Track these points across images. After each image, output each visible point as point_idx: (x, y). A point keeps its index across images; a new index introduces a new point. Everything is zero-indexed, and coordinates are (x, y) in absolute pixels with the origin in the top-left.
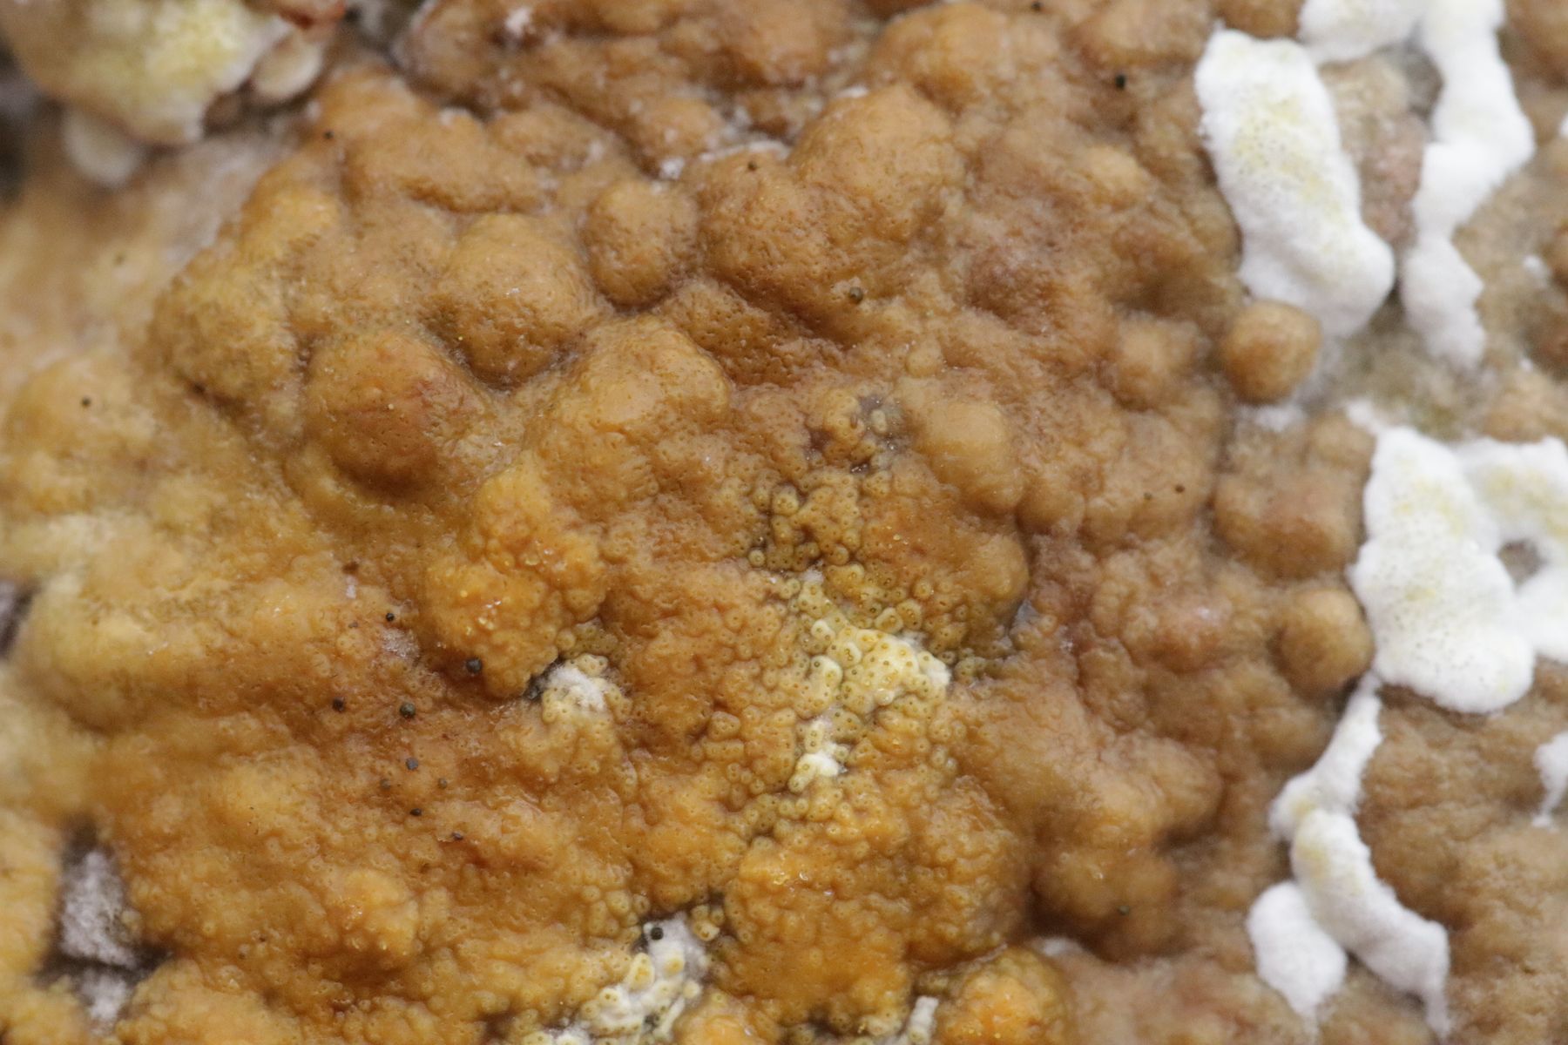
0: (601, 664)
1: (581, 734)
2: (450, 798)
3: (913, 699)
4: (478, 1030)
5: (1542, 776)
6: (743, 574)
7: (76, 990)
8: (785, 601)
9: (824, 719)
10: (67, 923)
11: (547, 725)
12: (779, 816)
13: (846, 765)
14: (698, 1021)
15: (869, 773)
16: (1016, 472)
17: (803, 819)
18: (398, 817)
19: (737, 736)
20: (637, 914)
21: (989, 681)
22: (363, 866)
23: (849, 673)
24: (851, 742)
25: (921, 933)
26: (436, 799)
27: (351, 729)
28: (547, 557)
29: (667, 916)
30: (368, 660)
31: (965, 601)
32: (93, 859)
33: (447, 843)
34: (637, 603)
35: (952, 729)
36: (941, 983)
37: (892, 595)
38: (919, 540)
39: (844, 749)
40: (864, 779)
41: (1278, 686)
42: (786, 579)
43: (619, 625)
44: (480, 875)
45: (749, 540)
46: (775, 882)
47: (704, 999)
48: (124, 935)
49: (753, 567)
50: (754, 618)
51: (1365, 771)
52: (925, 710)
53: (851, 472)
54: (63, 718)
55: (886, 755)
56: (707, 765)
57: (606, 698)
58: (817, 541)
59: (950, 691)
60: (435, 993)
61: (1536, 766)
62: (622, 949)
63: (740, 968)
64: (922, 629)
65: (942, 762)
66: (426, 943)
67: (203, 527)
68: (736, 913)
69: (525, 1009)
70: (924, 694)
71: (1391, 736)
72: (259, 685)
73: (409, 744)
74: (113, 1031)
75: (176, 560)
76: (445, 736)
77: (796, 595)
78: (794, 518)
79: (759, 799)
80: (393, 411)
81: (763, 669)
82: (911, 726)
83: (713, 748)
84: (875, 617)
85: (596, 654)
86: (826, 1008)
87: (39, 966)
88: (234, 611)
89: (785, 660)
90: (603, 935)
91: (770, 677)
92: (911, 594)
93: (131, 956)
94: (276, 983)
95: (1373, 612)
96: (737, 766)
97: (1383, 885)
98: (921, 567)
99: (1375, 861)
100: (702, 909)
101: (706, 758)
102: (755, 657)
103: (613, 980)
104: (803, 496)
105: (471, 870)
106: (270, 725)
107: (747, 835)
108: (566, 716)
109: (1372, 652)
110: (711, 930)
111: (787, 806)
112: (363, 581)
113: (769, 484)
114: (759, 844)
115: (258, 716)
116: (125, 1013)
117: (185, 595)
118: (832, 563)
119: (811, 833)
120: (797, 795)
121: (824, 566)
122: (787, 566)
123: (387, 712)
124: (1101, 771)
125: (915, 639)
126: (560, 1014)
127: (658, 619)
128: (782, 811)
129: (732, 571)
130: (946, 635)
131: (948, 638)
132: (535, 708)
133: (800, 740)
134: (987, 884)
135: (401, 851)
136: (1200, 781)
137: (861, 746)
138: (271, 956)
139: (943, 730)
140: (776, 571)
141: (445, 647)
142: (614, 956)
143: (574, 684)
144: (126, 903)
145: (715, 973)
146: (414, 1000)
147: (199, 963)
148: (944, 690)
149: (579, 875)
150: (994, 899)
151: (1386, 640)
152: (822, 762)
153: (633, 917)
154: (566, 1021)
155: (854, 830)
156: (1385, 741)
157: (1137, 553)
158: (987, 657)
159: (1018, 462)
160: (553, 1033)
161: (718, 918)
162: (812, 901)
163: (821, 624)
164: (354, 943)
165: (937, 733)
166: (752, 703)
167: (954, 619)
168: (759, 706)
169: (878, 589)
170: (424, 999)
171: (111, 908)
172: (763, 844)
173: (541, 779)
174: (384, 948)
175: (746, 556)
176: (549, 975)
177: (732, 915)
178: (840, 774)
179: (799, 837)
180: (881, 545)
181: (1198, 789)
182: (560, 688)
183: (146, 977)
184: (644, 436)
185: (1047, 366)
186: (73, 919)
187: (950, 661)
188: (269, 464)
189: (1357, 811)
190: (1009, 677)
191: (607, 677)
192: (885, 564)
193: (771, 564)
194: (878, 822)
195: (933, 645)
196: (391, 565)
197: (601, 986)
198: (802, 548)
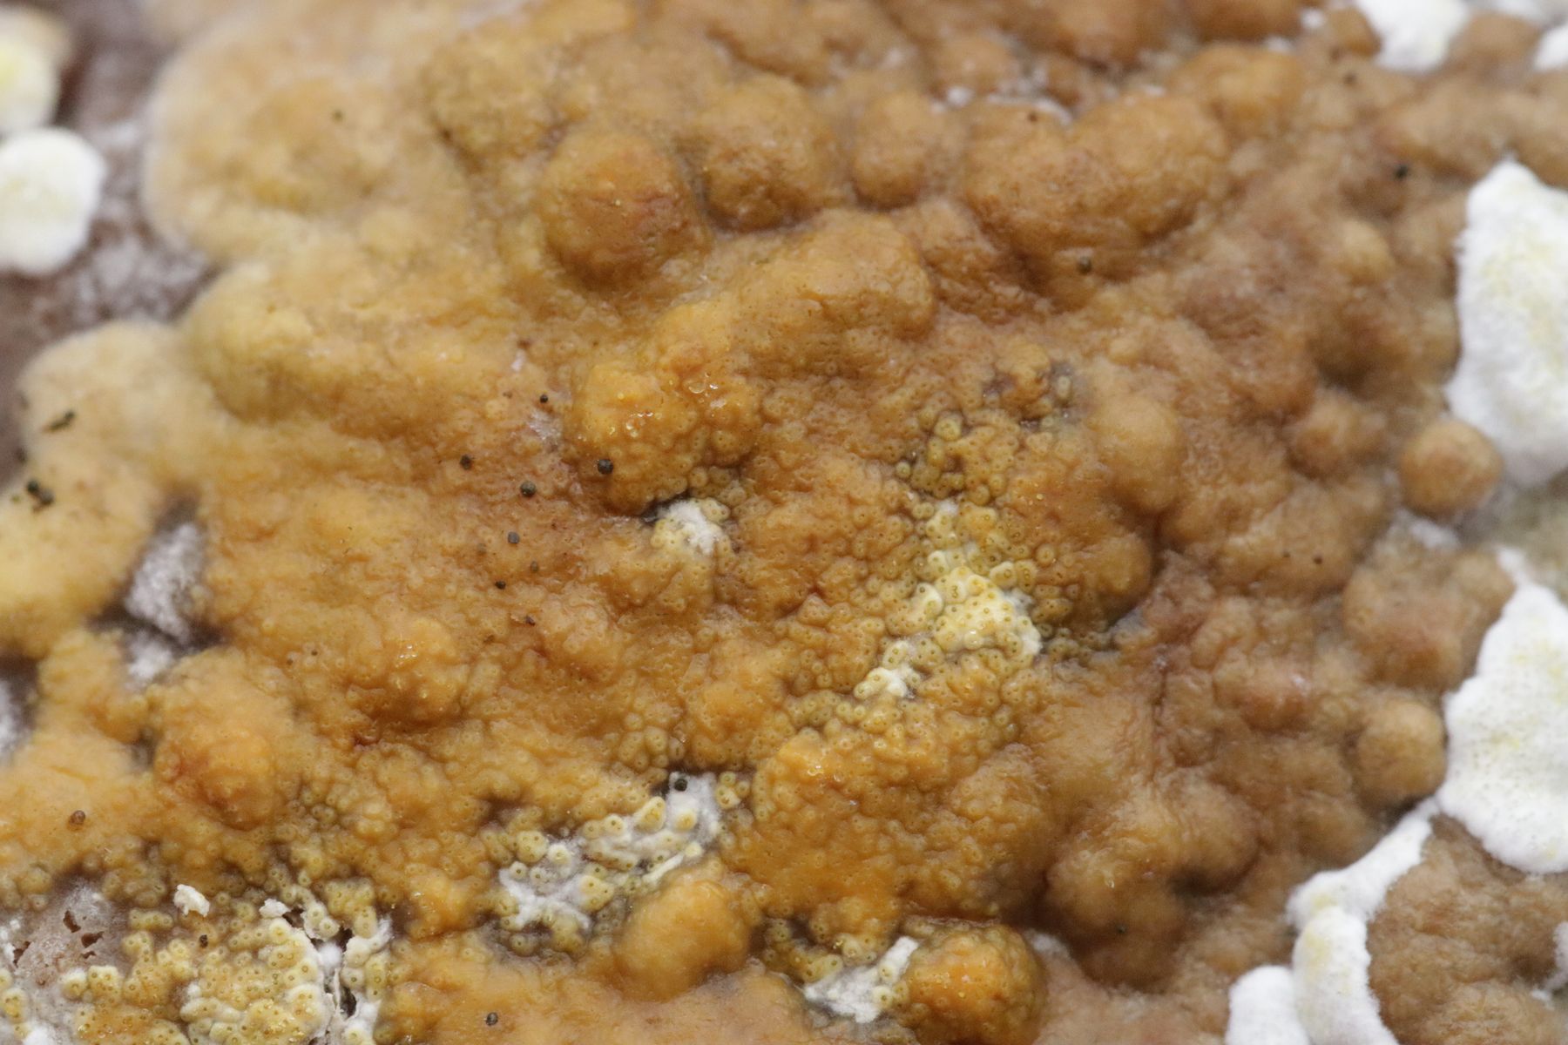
0: (723, 513)
1: (678, 568)
2: (537, 583)
3: (999, 653)
4: (481, 809)
5: (1557, 951)
6: (884, 479)
7: (123, 645)
8: (914, 520)
9: (910, 642)
10: (139, 580)
11: (650, 550)
12: (834, 715)
13: (914, 692)
14: (688, 878)
15: (932, 706)
16: (1172, 480)
17: (856, 725)
18: (482, 584)
19: (822, 625)
20: (669, 758)
21: (1074, 664)
22: (433, 617)
23: (949, 609)
24: (925, 672)
25: (924, 873)
26: (523, 580)
27: (468, 489)
28: (710, 391)
29: (697, 772)
30: (509, 431)
31: (1080, 582)
32: (186, 532)
33: (518, 624)
34: (774, 466)
35: (1024, 696)
36: (926, 930)
37: (1016, 550)
38: (1060, 507)
39: (917, 676)
40: (926, 710)
41: (1342, 777)
42: (923, 501)
43: (751, 481)
44: (537, 664)
45: (902, 450)
46: (809, 772)
47: (703, 861)
48: (187, 608)
49: (896, 476)
50: (880, 522)
51: (1394, 884)
52: (1006, 669)
53: (1019, 424)
54: (207, 392)
55: (955, 696)
56: (785, 643)
57: (716, 544)
58: (965, 474)
59: (1035, 661)
60: (455, 759)
61: (1555, 939)
62: (644, 785)
63: (746, 842)
64: (1031, 594)
65: (1005, 722)
66: (463, 709)
67: (403, 261)
68: (762, 789)
69: (532, 805)
70: (1010, 653)
71: (1429, 860)
72: (399, 418)
73: (518, 520)
74: (143, 691)
75: (368, 282)
76: (554, 526)
77: (925, 519)
78: (951, 445)
79: (822, 693)
80: (617, 207)
81: (870, 573)
82: (989, 677)
83: (794, 626)
84: (993, 566)
85: (721, 502)
86: (810, 912)
87: (98, 612)
88: (401, 344)
89: (893, 572)
90: (630, 765)
91: (873, 583)
92: (1033, 555)
93: (187, 630)
94: (312, 697)
95: (1456, 742)
96: (813, 653)
97: (1371, 995)
98: (1052, 533)
99: (1371, 970)
100: (730, 776)
101: (786, 636)
102: (867, 559)
103: (623, 810)
104: (967, 428)
105: (531, 656)
106: (396, 460)
107: (799, 722)
108: (670, 546)
109: (1439, 780)
110: (732, 798)
111: (845, 708)
112: (531, 359)
113: (940, 406)
114: (807, 733)
115: (387, 449)
116: (160, 679)
117: (364, 315)
118: (970, 500)
119: (859, 740)
120: (858, 701)
121: (963, 500)
122: (928, 488)
123: (508, 484)
124: (1148, 791)
125: (1022, 601)
126: (562, 823)
127: (791, 490)
128: (839, 711)
129: (875, 472)
130: (1052, 607)
131: (1052, 611)
132: (646, 531)
133: (880, 652)
134: (1004, 853)
135: (472, 616)
136: (1237, 837)
137: (934, 680)
138: (316, 670)
139: (1016, 693)
140: (915, 490)
141: (585, 440)
142: (631, 789)
143: (689, 521)
144: (200, 578)
145: (721, 841)
146: (433, 758)
147: (247, 655)
148: (1031, 658)
149: (628, 700)
150: (1006, 869)
151: (1458, 773)
152: (892, 679)
153: (663, 760)
154: (566, 832)
155: (897, 752)
156: (1422, 864)
157: (1256, 603)
158: (1081, 644)
159: (1177, 472)
160: (550, 839)
161: (743, 789)
162: (837, 804)
163: (938, 554)
164: (398, 682)
165: (1009, 694)
166: (848, 601)
167: (1064, 594)
168: (853, 605)
169: (1003, 539)
170: (443, 761)
171: (185, 576)
172: (809, 735)
173: (627, 596)
174: (425, 696)
175: (894, 464)
176: (567, 781)
177: (757, 789)
178: (906, 698)
179: (846, 740)
180: (1022, 498)
181: (1231, 843)
182: (677, 520)
183: (195, 653)
184: (841, 316)
185: (1237, 397)
186: (146, 577)
187: (1046, 634)
188: (485, 224)
189: (1373, 918)
190: (1095, 670)
191: (723, 528)
192: (1019, 518)
193: (913, 481)
194: (924, 753)
195: (1036, 612)
196: (562, 352)
197: (610, 811)
198: (948, 476)
